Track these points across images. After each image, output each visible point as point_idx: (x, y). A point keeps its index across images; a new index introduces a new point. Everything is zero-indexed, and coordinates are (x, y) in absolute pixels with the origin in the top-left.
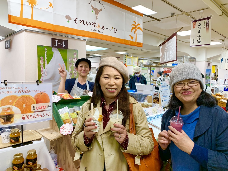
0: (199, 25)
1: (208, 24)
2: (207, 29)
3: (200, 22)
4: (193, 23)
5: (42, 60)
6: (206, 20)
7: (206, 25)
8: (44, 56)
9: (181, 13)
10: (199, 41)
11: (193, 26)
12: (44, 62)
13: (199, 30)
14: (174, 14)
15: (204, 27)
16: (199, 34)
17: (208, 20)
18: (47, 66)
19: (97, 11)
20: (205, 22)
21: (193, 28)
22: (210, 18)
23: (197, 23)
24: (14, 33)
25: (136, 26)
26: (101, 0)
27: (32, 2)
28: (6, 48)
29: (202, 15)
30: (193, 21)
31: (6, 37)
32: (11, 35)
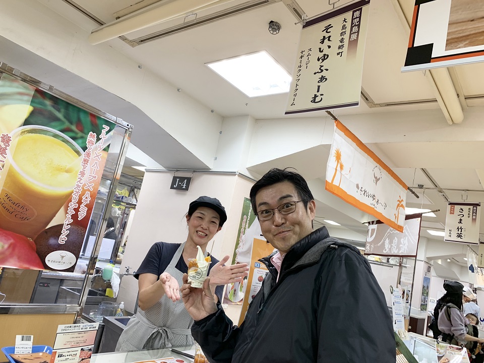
0: (461, 211)
1: (475, 212)
2: (474, 220)
3: (462, 207)
4: (450, 206)
5: (245, 220)
6: (471, 207)
7: (471, 214)
8: (247, 216)
9: (433, 186)
10: (459, 236)
11: (451, 211)
12: (246, 224)
13: (461, 219)
14: (423, 186)
15: (469, 217)
16: (460, 225)
17: (475, 208)
18: (247, 230)
19: (377, 180)
20: (469, 209)
21: (451, 213)
22: (478, 205)
23: (457, 208)
24: (206, 171)
25: (400, 202)
26: (381, 167)
27: (342, 167)
28: (172, 187)
29: (464, 198)
30: (450, 204)
31: (177, 171)
32: (194, 171)
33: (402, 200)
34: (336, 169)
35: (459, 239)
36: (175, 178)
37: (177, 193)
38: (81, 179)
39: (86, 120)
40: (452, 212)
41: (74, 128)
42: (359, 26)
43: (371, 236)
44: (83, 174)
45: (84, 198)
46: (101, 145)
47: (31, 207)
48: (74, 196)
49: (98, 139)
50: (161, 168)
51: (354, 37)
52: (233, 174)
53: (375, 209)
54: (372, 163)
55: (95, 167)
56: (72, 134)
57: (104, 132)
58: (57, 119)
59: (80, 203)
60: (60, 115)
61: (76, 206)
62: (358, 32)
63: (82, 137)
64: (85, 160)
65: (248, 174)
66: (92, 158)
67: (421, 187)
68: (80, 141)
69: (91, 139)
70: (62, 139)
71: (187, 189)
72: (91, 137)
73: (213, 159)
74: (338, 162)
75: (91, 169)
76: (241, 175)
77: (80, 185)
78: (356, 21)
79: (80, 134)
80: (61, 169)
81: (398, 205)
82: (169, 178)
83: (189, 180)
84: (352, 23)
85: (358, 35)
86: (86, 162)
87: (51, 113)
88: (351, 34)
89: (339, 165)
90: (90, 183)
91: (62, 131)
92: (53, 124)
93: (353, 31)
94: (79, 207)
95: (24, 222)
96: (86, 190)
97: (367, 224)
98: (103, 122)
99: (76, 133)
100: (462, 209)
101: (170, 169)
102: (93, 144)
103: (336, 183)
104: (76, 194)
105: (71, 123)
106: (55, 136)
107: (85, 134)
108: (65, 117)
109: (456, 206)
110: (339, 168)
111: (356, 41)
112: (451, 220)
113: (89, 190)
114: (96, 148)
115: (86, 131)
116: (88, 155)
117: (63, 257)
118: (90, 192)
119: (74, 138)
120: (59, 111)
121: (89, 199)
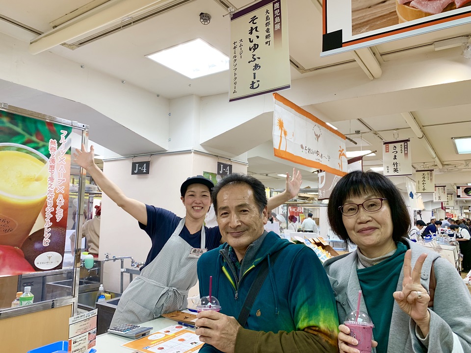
0: (395, 148)
1: (406, 148)
2: (406, 154)
3: (395, 144)
4: (385, 145)
6: (403, 143)
7: (403, 149)
9: (368, 130)
10: (396, 170)
11: (386, 149)
13: (395, 156)
14: (359, 131)
15: (402, 152)
16: (395, 161)
17: (406, 144)
19: (318, 137)
20: (401, 145)
22: (408, 140)
23: (391, 146)
24: (162, 152)
25: (341, 152)
26: (319, 125)
27: (285, 134)
28: (133, 173)
29: (396, 136)
30: (385, 143)
31: (135, 157)
32: (152, 155)
33: (343, 150)
34: (281, 137)
35: (396, 173)
36: (134, 164)
37: (139, 178)
38: (52, 185)
39: (44, 130)
40: (387, 151)
41: (34, 138)
42: (280, 16)
43: (321, 183)
44: (52, 179)
45: (58, 201)
46: (63, 149)
47: (12, 219)
48: (48, 201)
49: (59, 145)
50: (118, 156)
51: (277, 27)
52: (189, 152)
53: (320, 162)
54: (311, 124)
55: (62, 171)
56: (33, 145)
57: (64, 137)
58: (17, 134)
59: (55, 206)
60: (19, 129)
61: (52, 209)
62: (280, 22)
63: (44, 146)
64: (51, 167)
65: (202, 150)
66: (57, 163)
67: (358, 132)
68: (43, 150)
69: (52, 146)
70: (25, 151)
71: (147, 172)
72: (52, 144)
73: (167, 140)
74: (282, 129)
75: (59, 173)
76: (197, 152)
77: (51, 190)
78: (277, 12)
79: (41, 143)
80: (31, 179)
81: (340, 154)
82: (128, 165)
83: (148, 164)
84: (274, 14)
85: (281, 25)
86: (52, 167)
87: (10, 129)
88: (274, 24)
89: (283, 132)
90: (61, 186)
91: (24, 144)
92: (15, 139)
93: (276, 21)
94: (55, 210)
95: (7, 233)
96: (58, 194)
97: (316, 173)
98: (60, 128)
99: (38, 143)
100: (395, 147)
101: (127, 156)
102: (55, 150)
103: (283, 148)
104: (50, 199)
105: (31, 135)
106: (19, 149)
107: (46, 142)
108: (24, 130)
109: (390, 145)
110: (283, 135)
111: (280, 30)
112: (388, 158)
113: (61, 193)
114: (59, 154)
115: (46, 139)
116: (53, 161)
117: (50, 257)
118: (63, 194)
119: (37, 148)
120: (16, 125)
121: (63, 201)
